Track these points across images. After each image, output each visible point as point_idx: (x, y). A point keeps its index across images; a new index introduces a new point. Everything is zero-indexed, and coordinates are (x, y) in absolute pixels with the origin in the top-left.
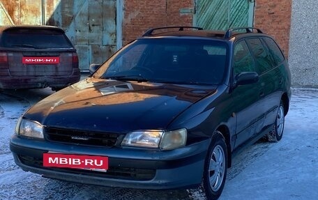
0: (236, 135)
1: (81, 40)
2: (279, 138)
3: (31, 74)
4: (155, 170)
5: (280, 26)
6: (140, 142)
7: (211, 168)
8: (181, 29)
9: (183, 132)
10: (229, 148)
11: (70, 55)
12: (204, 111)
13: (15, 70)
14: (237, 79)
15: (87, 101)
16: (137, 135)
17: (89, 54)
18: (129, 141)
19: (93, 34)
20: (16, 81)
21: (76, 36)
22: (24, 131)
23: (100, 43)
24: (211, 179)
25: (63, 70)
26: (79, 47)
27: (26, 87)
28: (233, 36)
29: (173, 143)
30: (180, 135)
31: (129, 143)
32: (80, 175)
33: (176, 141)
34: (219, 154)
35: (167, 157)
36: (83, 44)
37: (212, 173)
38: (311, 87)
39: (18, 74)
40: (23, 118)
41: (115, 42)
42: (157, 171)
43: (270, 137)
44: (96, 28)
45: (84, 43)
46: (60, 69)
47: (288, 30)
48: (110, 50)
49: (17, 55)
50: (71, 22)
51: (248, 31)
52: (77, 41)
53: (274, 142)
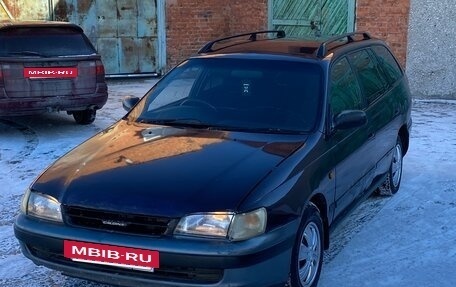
0: (335, 202)
1: (107, 31)
2: (395, 190)
3: (37, 94)
4: (223, 269)
5: (394, 9)
6: (200, 228)
7: (301, 257)
8: (253, 37)
9: (261, 214)
10: (326, 223)
11: (92, 64)
12: (288, 179)
13: (13, 89)
14: (335, 121)
15: (122, 154)
16: (195, 220)
17: (118, 51)
18: (185, 226)
19: (123, 22)
20: (15, 106)
21: (99, 26)
22: (34, 209)
23: (134, 35)
24: (301, 272)
25: (83, 86)
26: (103, 41)
27: (30, 113)
28: (329, 51)
29: (248, 230)
30: (256, 217)
31: (185, 230)
32: (116, 275)
33: (251, 226)
34: (312, 235)
35: (239, 250)
36: (110, 37)
37: (303, 263)
38: (439, 97)
39: (19, 95)
40: (32, 190)
41: (156, 32)
42: (226, 271)
43: (382, 189)
44: (126, 13)
45: (111, 35)
46: (78, 86)
47: (405, 15)
48: (149, 45)
49: (15, 67)
50: (90, 5)
51: (350, 40)
52: (100, 32)
53: (388, 196)
